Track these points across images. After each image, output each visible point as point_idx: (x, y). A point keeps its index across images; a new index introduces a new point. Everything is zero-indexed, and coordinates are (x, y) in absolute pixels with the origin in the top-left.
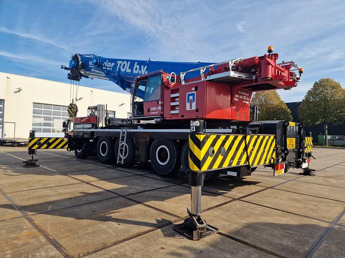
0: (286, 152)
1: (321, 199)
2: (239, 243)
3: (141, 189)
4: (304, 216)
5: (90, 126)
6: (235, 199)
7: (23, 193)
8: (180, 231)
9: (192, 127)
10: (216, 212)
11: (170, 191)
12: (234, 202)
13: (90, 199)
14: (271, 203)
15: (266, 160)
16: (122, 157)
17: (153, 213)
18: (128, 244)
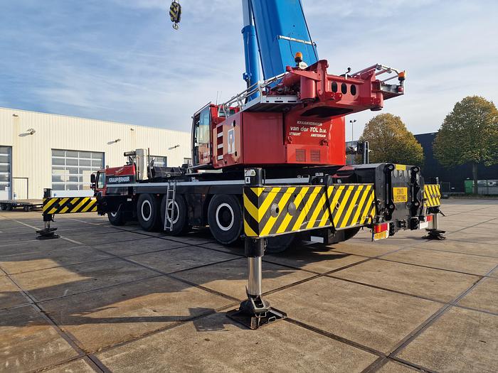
0: (391, 207)
1: (443, 272)
2: (311, 332)
3: (192, 264)
4: (411, 295)
5: (128, 179)
6: (320, 275)
7: (33, 273)
8: (234, 317)
9: (246, 178)
10: (289, 293)
11: (231, 266)
12: (319, 279)
13: (121, 279)
14: (370, 279)
15: (359, 219)
16: (170, 221)
17: (202, 296)
18: (163, 336)
